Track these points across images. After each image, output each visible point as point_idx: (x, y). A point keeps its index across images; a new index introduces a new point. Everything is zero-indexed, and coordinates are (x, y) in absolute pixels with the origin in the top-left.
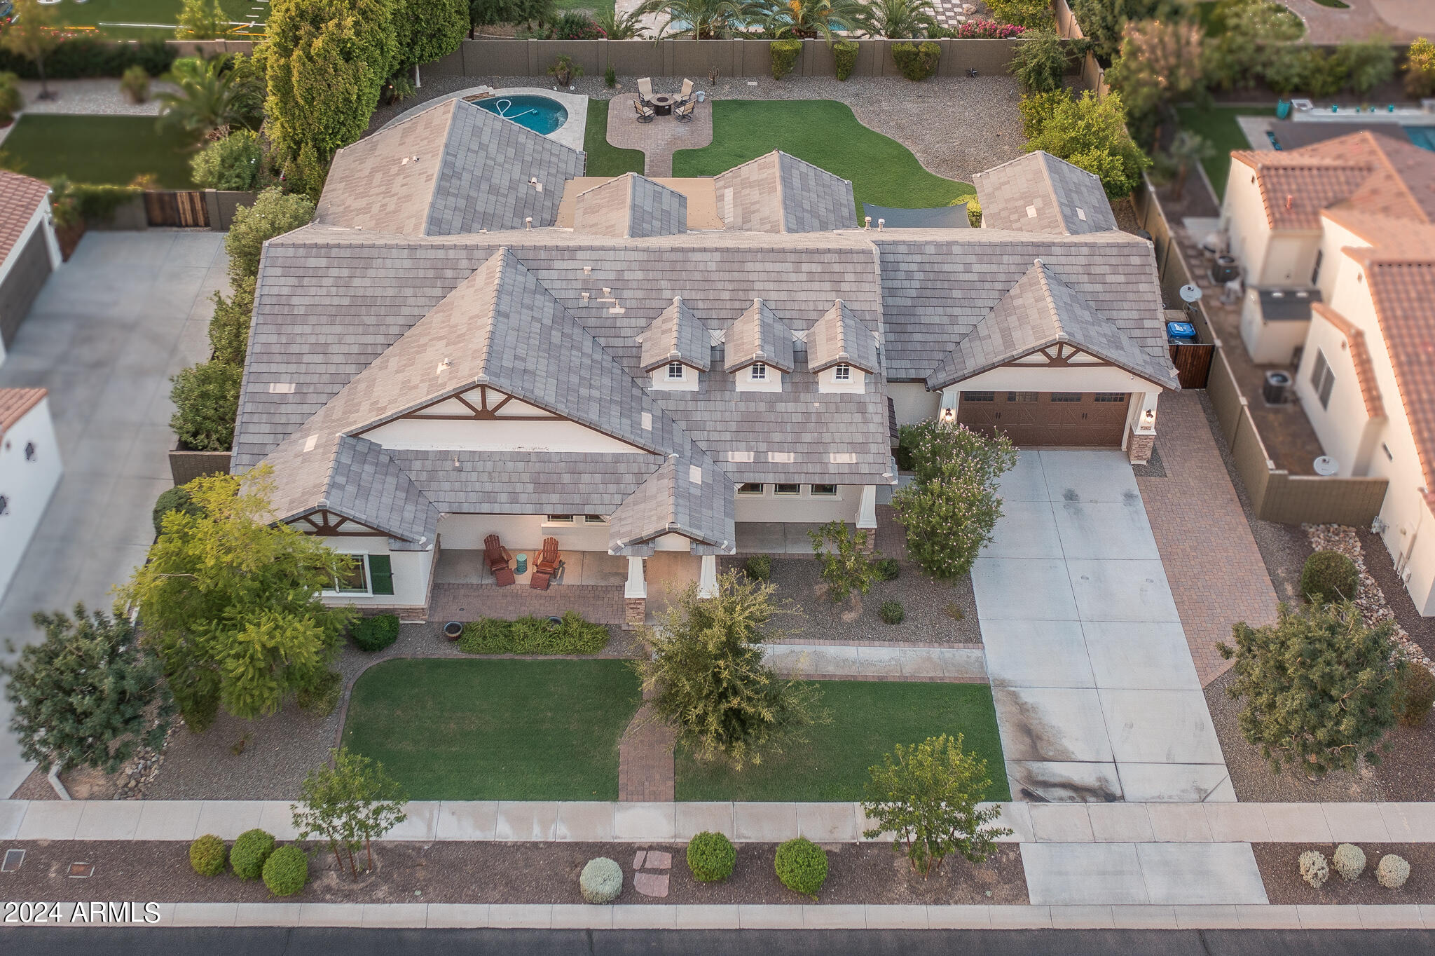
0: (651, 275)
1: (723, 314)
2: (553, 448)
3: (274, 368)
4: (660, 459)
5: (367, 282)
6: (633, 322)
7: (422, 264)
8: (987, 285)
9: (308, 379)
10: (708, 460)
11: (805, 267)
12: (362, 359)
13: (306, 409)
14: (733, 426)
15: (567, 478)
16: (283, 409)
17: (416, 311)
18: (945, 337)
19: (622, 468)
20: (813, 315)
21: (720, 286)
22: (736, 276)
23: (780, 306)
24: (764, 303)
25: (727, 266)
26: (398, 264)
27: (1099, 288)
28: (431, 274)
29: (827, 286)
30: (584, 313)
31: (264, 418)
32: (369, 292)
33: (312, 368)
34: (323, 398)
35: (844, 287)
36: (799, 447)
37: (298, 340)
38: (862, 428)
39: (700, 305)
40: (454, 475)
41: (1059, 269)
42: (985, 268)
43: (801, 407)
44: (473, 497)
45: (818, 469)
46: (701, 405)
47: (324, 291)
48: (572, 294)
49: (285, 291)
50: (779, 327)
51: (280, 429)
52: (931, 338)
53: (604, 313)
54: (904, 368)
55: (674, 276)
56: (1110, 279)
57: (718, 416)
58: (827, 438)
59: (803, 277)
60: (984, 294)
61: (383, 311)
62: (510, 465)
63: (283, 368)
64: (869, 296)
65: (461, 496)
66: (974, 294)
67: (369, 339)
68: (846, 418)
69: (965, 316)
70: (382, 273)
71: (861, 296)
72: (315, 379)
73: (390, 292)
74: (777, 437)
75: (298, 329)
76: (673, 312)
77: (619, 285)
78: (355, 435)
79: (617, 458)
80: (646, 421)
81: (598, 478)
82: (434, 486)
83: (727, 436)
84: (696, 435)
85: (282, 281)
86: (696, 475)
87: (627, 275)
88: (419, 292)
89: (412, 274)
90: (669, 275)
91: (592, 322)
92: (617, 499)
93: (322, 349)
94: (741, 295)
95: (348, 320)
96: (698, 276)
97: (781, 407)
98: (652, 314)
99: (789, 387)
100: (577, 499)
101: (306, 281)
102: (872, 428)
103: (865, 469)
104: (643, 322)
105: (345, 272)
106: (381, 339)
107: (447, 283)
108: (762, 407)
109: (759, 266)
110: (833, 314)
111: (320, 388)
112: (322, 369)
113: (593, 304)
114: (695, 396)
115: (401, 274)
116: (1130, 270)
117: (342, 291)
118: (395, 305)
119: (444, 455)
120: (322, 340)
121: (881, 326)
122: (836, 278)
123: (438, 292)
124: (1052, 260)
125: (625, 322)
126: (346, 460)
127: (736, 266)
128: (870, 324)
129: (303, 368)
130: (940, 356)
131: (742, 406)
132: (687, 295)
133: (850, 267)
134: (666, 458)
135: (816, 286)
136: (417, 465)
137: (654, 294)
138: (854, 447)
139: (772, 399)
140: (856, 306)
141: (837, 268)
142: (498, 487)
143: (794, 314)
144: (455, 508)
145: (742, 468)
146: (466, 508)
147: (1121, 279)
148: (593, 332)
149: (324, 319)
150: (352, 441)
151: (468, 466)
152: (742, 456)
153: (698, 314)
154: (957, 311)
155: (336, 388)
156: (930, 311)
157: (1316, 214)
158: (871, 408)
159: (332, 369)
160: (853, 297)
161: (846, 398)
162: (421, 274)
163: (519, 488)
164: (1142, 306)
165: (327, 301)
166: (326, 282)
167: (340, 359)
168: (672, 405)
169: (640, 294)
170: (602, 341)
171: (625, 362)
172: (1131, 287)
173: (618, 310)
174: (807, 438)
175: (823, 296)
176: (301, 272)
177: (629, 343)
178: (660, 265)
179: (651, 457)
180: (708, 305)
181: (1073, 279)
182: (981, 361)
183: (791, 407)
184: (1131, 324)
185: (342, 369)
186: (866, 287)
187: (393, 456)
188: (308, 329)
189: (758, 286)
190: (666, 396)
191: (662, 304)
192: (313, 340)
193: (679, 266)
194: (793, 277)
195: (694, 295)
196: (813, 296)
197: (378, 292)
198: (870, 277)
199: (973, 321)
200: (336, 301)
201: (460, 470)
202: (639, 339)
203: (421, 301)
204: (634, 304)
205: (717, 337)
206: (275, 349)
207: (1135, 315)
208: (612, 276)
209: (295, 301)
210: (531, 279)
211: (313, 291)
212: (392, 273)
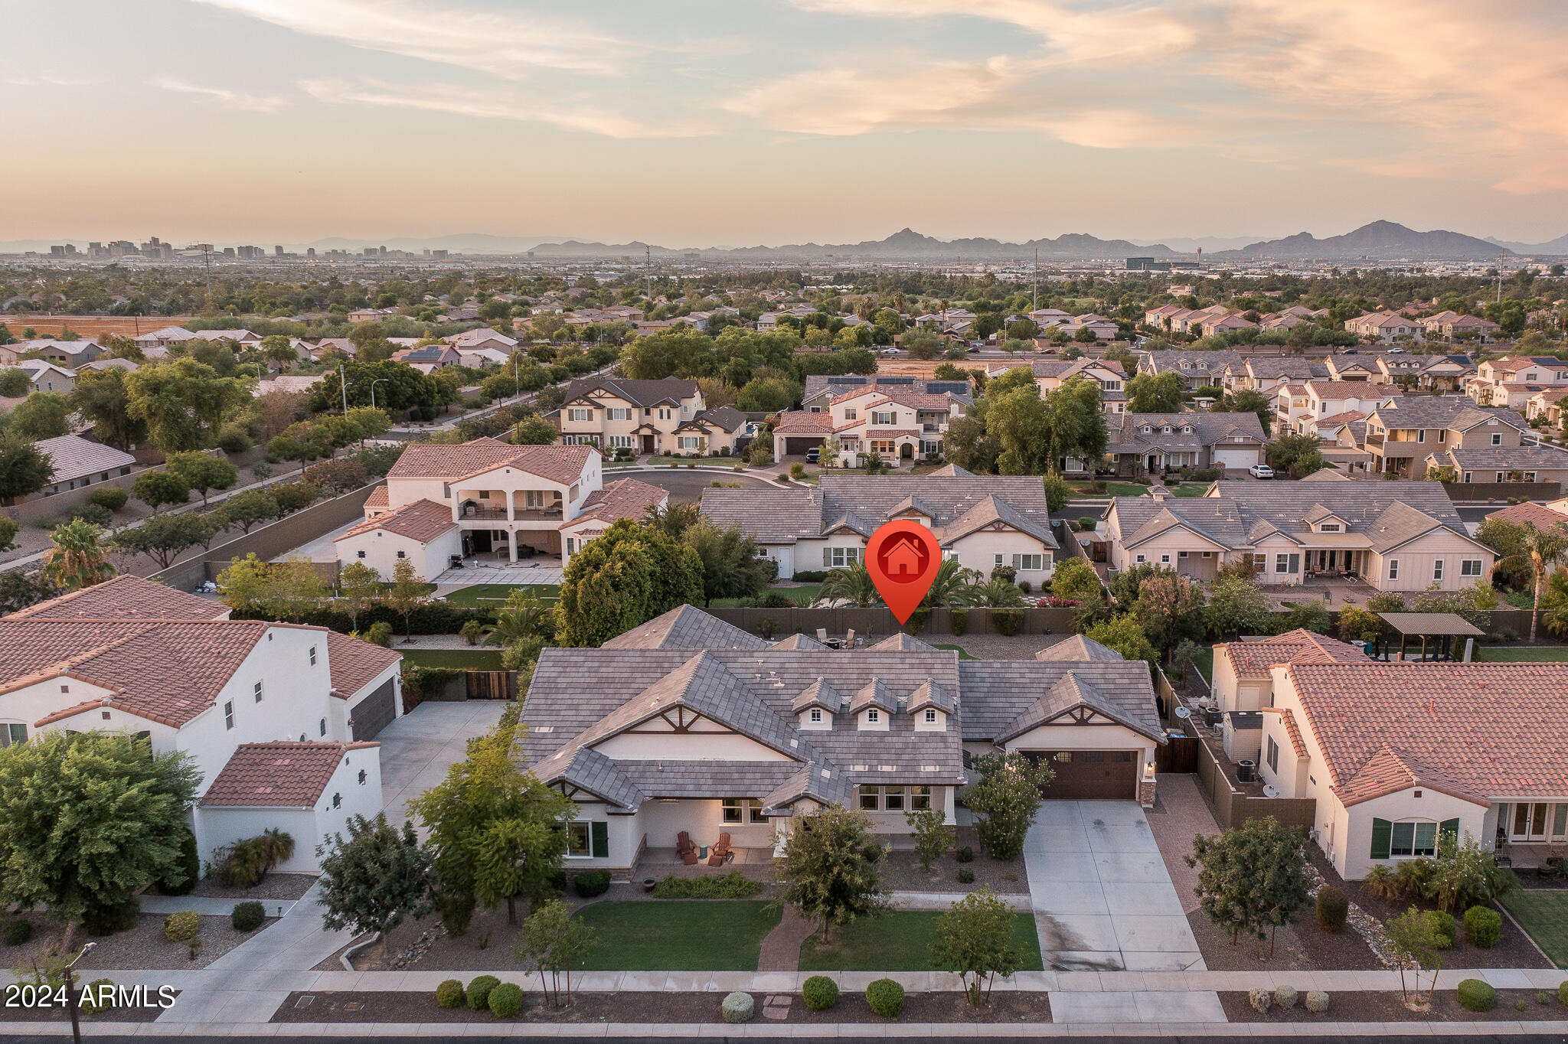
0: (804, 665)
1: (851, 687)
2: (728, 759)
3: (540, 718)
4: (802, 764)
5: (611, 670)
6: (790, 692)
7: (648, 659)
8: (1035, 685)
9: (563, 724)
10: (836, 769)
11: (908, 661)
12: (602, 713)
13: (559, 741)
14: (855, 751)
15: (736, 776)
16: (543, 741)
17: (642, 686)
18: (1006, 715)
19: (775, 770)
20: (913, 687)
21: (850, 671)
22: (861, 666)
23: (891, 682)
24: (880, 681)
25: (855, 660)
26: (633, 659)
27: (1112, 686)
28: (654, 665)
29: (923, 671)
30: (756, 687)
31: (530, 747)
32: (611, 675)
33: (566, 718)
34: (572, 736)
35: (933, 671)
36: (900, 763)
37: (559, 702)
38: (945, 751)
39: (836, 682)
40: (658, 775)
41: (1083, 676)
42: (1033, 676)
43: (901, 739)
44: (669, 787)
45: (913, 775)
46: (833, 738)
47: (580, 675)
48: (750, 676)
49: (554, 675)
50: (888, 693)
51: (539, 753)
52: (997, 715)
53: (770, 687)
54: (977, 733)
55: (819, 666)
56: (1117, 681)
57: (845, 745)
58: (919, 757)
59: (907, 666)
60: (1033, 690)
61: (619, 686)
62: (697, 769)
63: (546, 718)
64: (952, 677)
65: (662, 787)
66: (1026, 690)
67: (609, 702)
68: (934, 745)
69: (1020, 703)
70: (621, 665)
71: (946, 677)
72: (568, 724)
73: (626, 675)
74: (885, 757)
75: (560, 696)
76: (817, 686)
77: (781, 671)
78: (590, 747)
79: (772, 764)
80: (794, 743)
81: (758, 776)
82: (642, 781)
83: (851, 756)
84: (828, 756)
85: (553, 669)
86: (826, 774)
87: (787, 665)
88: (645, 675)
89: (642, 665)
90: (816, 665)
91: (760, 692)
92: (770, 788)
93: (576, 707)
94: (864, 676)
95: (594, 691)
96: (836, 666)
97: (889, 739)
98: (802, 686)
99: (894, 728)
100: (743, 788)
101: (568, 669)
102: (950, 751)
103: (945, 775)
104: (797, 692)
105: (596, 664)
106: (616, 702)
107: (665, 670)
108: (875, 739)
109: (876, 660)
110: (926, 685)
111: (571, 729)
112: (574, 718)
113: (763, 681)
114: (829, 734)
115: (634, 665)
116: (1131, 676)
117: (593, 675)
118: (627, 683)
119: (652, 763)
120: (575, 702)
121: (958, 694)
122: (929, 666)
123: (659, 675)
124: (1078, 671)
125: (784, 692)
126: (582, 758)
127: (861, 660)
128: (952, 693)
129: (560, 718)
130: (1004, 725)
131: (862, 739)
132: (827, 676)
133: (939, 661)
134: (806, 763)
135: (916, 671)
136: (633, 768)
137: (804, 676)
138: (937, 762)
139: (882, 735)
140: (941, 682)
141: (929, 661)
142: (688, 781)
143: (899, 687)
144: (657, 794)
145: (859, 775)
146: (664, 794)
147: (1127, 681)
148: (761, 697)
149: (579, 691)
150: (589, 751)
151: (668, 769)
152: (859, 768)
153: (835, 687)
154: (1014, 700)
155: (581, 730)
156: (995, 700)
157: (1267, 669)
158: (950, 740)
159: (581, 718)
160: (940, 677)
161: (934, 735)
162: (648, 665)
163: (702, 781)
164: (1141, 696)
165: (582, 680)
166: (581, 670)
167: (588, 713)
168: (813, 739)
169: (796, 676)
170: (768, 703)
171: (782, 714)
172: (1133, 686)
173: (780, 685)
174: (906, 757)
175: (921, 677)
176: (566, 664)
177: (786, 703)
178: (810, 660)
179: (796, 764)
180: (841, 682)
181: (1093, 681)
182: (1029, 723)
183: (895, 739)
184: (1134, 707)
185: (587, 718)
186: (949, 671)
187: (616, 763)
188: (567, 696)
189: (875, 671)
190: (810, 733)
191: (811, 681)
192: (569, 702)
193: (823, 660)
194: (900, 666)
195: (832, 676)
196: (913, 677)
197: (617, 675)
198: (952, 666)
199: (1026, 705)
200: (588, 680)
201: (662, 772)
202: (793, 701)
203: (647, 680)
204: (791, 681)
205: (846, 700)
206: (541, 707)
207: (1137, 701)
208: (778, 666)
209: (559, 680)
210: (722, 668)
211: (573, 675)
212: (628, 665)
